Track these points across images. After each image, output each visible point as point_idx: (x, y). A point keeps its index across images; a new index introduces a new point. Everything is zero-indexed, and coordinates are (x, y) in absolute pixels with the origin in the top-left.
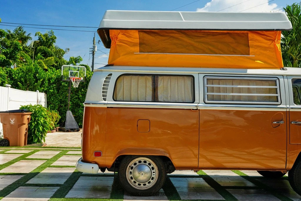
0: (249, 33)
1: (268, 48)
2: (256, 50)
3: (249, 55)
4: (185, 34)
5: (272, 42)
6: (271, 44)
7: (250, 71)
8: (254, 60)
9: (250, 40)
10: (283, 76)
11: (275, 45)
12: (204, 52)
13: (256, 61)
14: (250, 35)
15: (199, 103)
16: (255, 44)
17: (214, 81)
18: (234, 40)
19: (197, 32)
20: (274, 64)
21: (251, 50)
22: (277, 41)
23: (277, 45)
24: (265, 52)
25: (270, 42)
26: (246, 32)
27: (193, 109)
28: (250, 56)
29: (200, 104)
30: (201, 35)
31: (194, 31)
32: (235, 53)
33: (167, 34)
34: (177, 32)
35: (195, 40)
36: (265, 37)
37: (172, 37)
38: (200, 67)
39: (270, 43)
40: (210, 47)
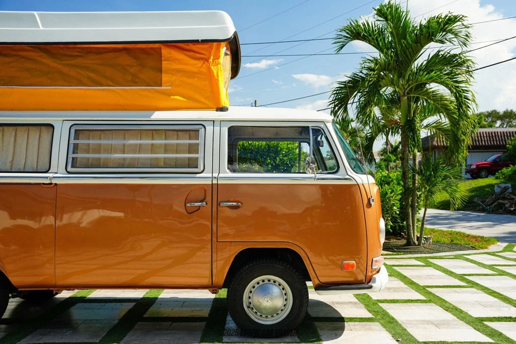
0: (163, 47)
1: (195, 73)
2: (174, 78)
3: (161, 86)
4: (47, 52)
5: (204, 63)
6: (202, 65)
7: (158, 115)
8: (168, 94)
9: (164, 60)
10: (214, 121)
11: (209, 68)
12: (80, 83)
13: (172, 97)
14: (165, 52)
15: (56, 173)
16: (173, 67)
17: (92, 133)
18: (135, 61)
19: (68, 48)
20: (205, 101)
21: (165, 77)
22: (213, 61)
23: (212, 67)
24: (190, 81)
25: (199, 63)
26: (157, 45)
27: (44, 184)
28: (163, 88)
29: (58, 175)
30: (76, 54)
31: (62, 46)
32: (135, 83)
33: (14, 53)
34: (31, 49)
35: (64, 62)
36: (192, 54)
37: (23, 57)
38: (74, 110)
39: (200, 65)
40: (91, 74)
